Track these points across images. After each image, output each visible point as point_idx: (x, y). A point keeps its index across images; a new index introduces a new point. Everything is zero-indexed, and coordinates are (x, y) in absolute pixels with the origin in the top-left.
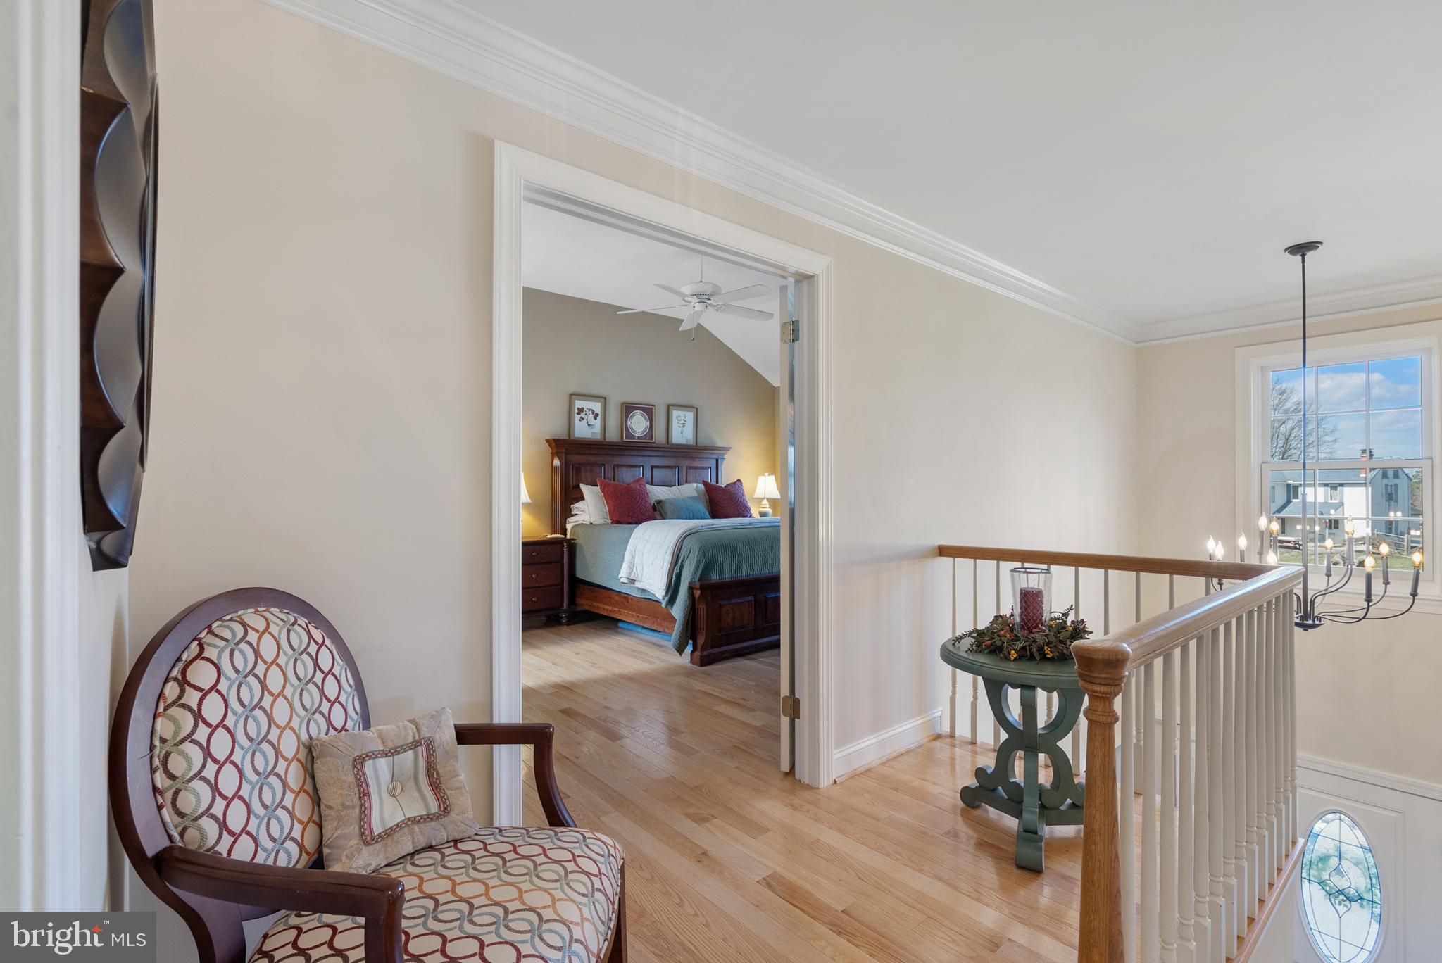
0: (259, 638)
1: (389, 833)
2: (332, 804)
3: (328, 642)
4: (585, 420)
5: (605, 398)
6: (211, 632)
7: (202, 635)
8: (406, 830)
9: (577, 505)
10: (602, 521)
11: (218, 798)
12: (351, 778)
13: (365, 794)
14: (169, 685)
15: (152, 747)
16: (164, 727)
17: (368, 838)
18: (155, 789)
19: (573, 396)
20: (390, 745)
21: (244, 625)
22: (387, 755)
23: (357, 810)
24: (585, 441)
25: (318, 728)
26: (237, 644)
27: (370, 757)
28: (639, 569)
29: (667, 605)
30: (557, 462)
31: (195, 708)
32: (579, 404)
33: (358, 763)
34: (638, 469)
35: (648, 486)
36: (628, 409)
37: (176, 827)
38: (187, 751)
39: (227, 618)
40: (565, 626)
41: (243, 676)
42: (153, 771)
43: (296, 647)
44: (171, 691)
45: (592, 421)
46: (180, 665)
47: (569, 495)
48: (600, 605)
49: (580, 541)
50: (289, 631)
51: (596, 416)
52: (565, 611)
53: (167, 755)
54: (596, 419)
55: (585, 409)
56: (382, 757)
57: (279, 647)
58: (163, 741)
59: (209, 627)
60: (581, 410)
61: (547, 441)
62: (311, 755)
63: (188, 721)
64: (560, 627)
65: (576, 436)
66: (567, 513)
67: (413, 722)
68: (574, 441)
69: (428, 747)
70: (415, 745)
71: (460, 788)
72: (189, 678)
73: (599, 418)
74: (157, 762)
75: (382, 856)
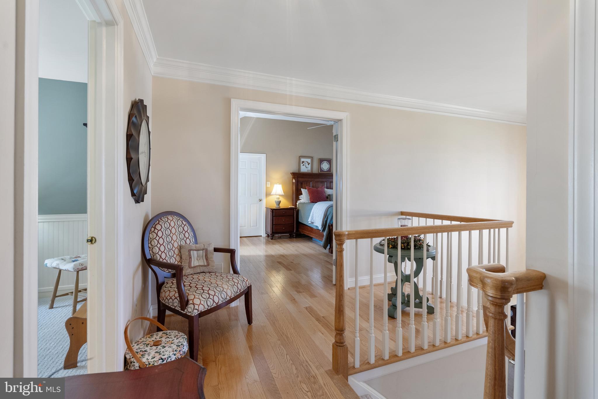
0: (171, 222)
1: (195, 267)
2: (183, 258)
3: (187, 225)
4: (305, 166)
5: (312, 157)
6: (161, 219)
7: (159, 220)
8: (199, 267)
9: (301, 196)
10: (307, 202)
11: (160, 251)
12: (187, 254)
13: (190, 258)
14: (152, 228)
15: (149, 239)
16: (151, 236)
17: (190, 267)
18: (149, 247)
19: (300, 157)
20: (197, 249)
21: (168, 219)
22: (196, 251)
23: (188, 261)
24: (304, 173)
25: (183, 243)
26: (166, 222)
27: (192, 250)
28: (315, 218)
29: (322, 231)
30: (294, 181)
31: (157, 233)
32: (302, 160)
33: (190, 251)
34: (324, 183)
35: (326, 189)
36: (321, 161)
37: (152, 255)
38: (155, 241)
39: (165, 217)
40: (295, 239)
41: (167, 229)
42: (149, 243)
43: (179, 225)
44: (153, 229)
45: (307, 166)
46: (155, 225)
47: (298, 193)
48: (305, 231)
49: (300, 208)
50: (177, 221)
51: (309, 164)
52: (294, 233)
53: (151, 241)
54: (309, 165)
55: (305, 162)
56: (195, 251)
57: (175, 224)
58: (151, 238)
59: (161, 218)
60: (303, 162)
61: (291, 173)
62: (180, 248)
63: (155, 235)
64: (293, 239)
65: (301, 171)
66: (297, 199)
67: (204, 245)
68: (300, 173)
69: (206, 250)
70: (203, 250)
71: (212, 261)
72: (156, 227)
73: (310, 165)
74: (149, 242)
75: (193, 271)
